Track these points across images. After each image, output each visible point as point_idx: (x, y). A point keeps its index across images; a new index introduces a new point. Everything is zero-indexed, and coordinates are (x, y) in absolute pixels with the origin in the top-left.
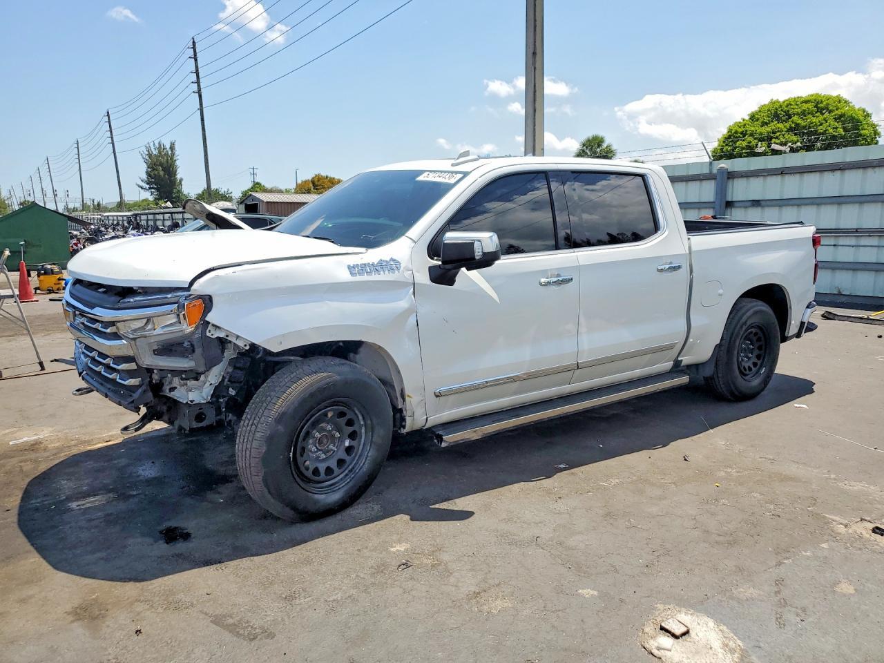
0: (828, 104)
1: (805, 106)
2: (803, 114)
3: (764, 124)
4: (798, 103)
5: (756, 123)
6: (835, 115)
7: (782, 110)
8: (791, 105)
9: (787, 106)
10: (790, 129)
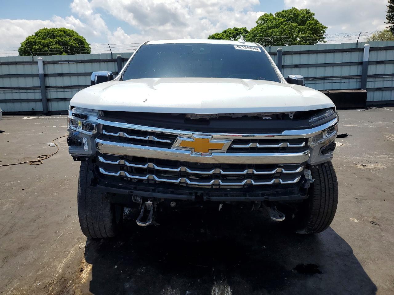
0: (69, 33)
1: (61, 33)
2: (60, 36)
3: (44, 39)
4: (57, 31)
5: (39, 38)
6: (74, 38)
7: (51, 33)
8: (54, 31)
9: (52, 32)
10: (56, 42)
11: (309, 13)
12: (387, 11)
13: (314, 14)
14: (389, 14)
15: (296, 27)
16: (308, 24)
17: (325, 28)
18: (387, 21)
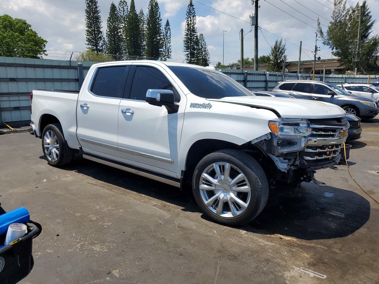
11: (25, 23)
12: (86, 34)
13: (30, 26)
14: (88, 37)
15: (18, 36)
16: (27, 35)
17: (46, 41)
18: (87, 43)
